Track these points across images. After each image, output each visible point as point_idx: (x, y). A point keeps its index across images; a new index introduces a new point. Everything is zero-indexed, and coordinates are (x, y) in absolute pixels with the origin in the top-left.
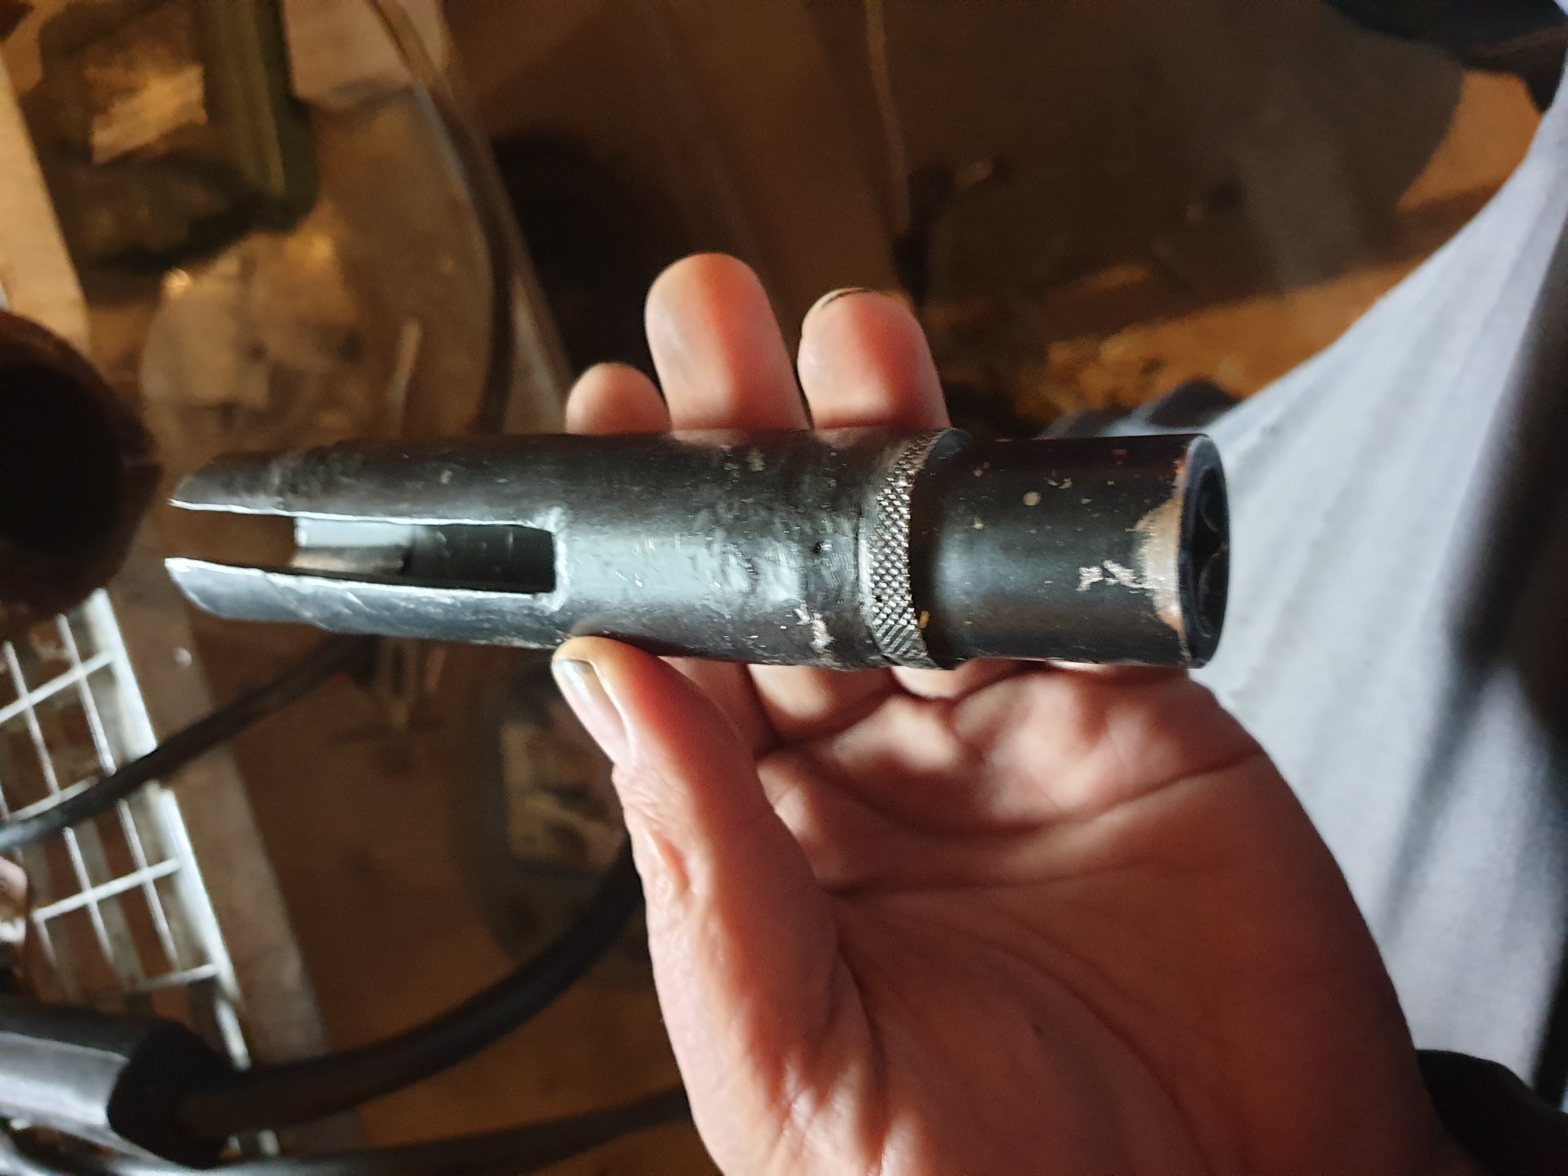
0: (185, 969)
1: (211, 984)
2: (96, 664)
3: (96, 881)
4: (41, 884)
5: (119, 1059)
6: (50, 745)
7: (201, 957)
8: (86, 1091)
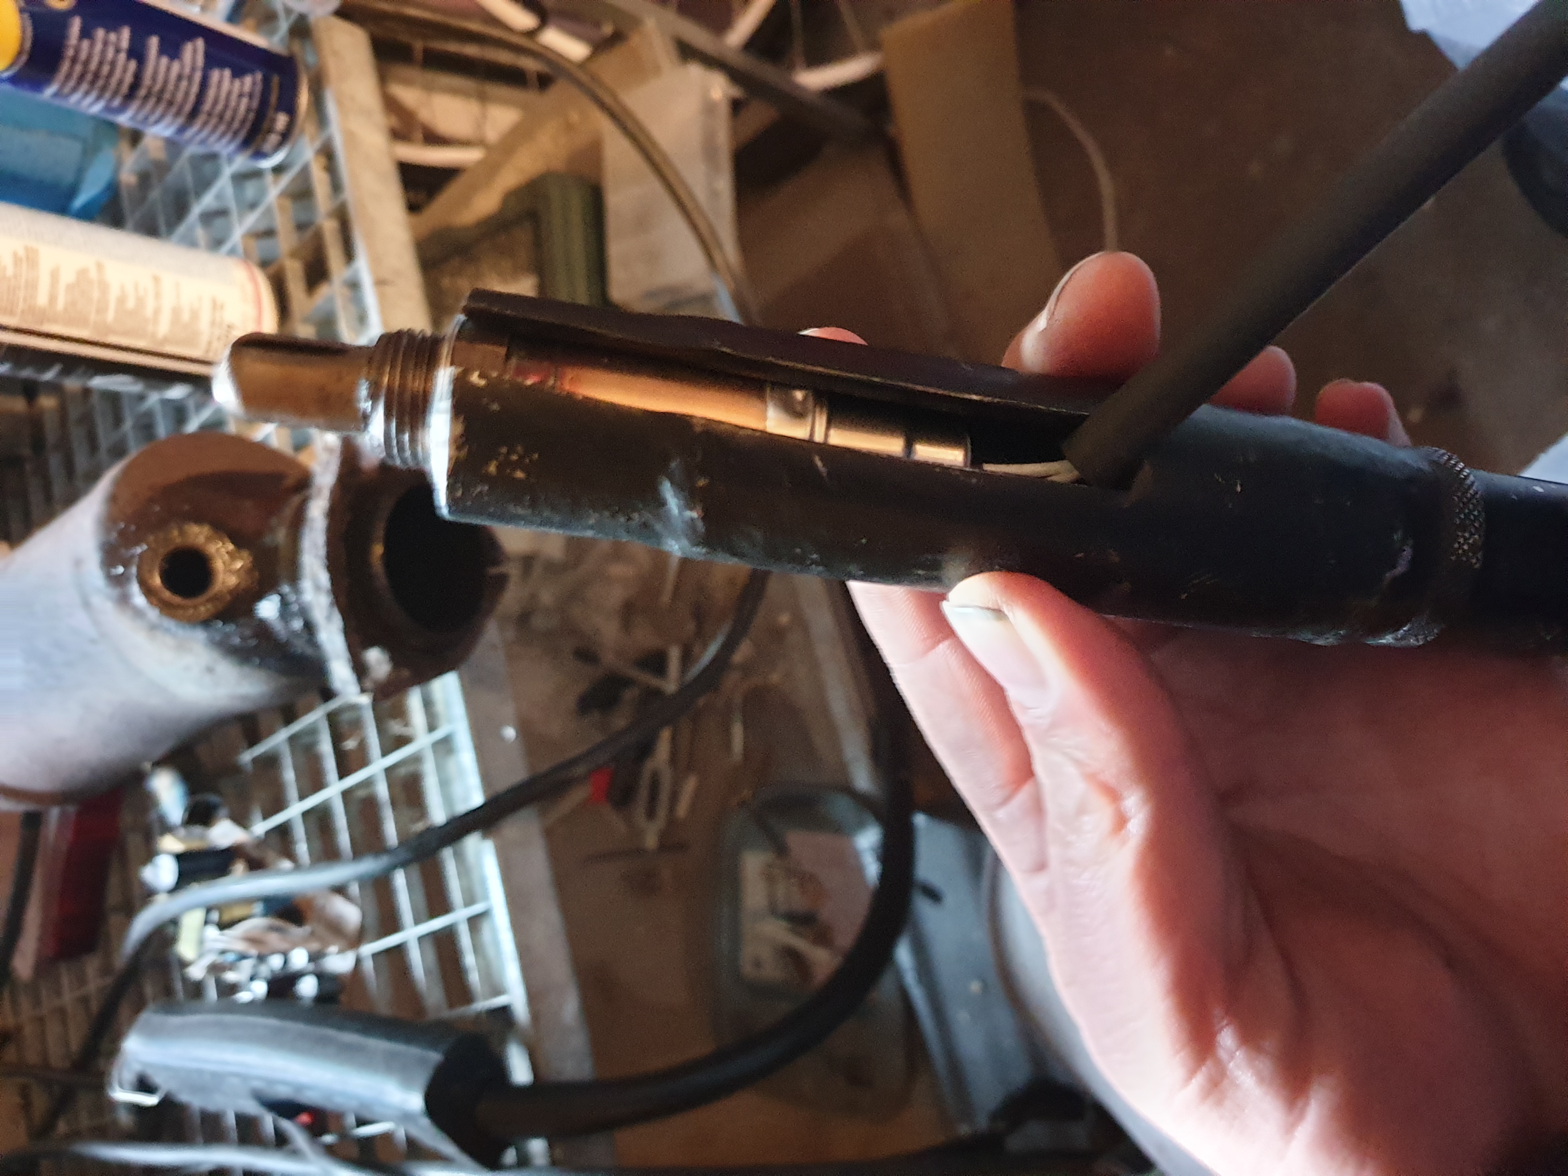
0: (486, 998)
1: (504, 1012)
2: (439, 734)
3: (417, 921)
4: (372, 921)
5: (435, 1057)
6: (394, 803)
7: (498, 991)
8: (406, 1083)
